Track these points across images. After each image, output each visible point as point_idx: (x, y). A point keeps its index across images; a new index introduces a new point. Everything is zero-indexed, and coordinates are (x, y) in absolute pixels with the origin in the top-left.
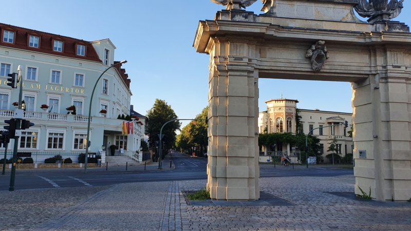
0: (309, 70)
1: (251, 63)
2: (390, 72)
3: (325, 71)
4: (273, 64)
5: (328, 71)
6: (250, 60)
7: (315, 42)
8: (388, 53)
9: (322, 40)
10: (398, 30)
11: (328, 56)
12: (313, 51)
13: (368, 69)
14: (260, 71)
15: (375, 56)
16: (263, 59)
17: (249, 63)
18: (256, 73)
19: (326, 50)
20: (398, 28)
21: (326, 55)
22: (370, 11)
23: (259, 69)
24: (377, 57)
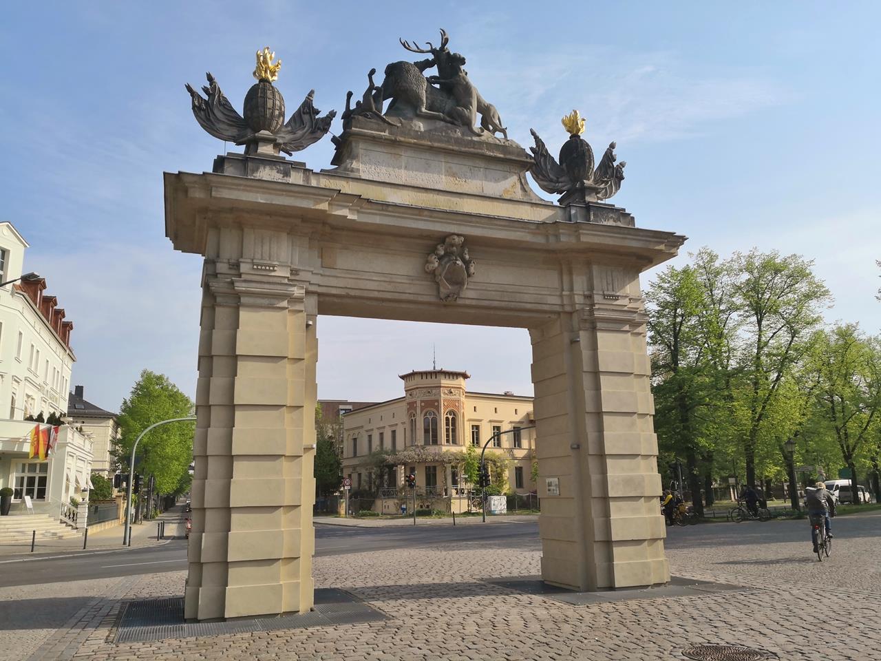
0: (433, 299)
1: (297, 278)
2: (599, 309)
3: (468, 302)
4: (351, 284)
5: (474, 302)
6: (294, 272)
7: (443, 238)
8: (595, 269)
9: (459, 235)
10: (611, 223)
11: (472, 270)
12: (441, 258)
13: (556, 300)
14: (321, 299)
15: (571, 273)
16: (328, 272)
17: (293, 278)
18: (312, 302)
19: (467, 257)
20: (612, 217)
21: (467, 268)
22: (560, 180)
23: (319, 294)
24: (574, 277)
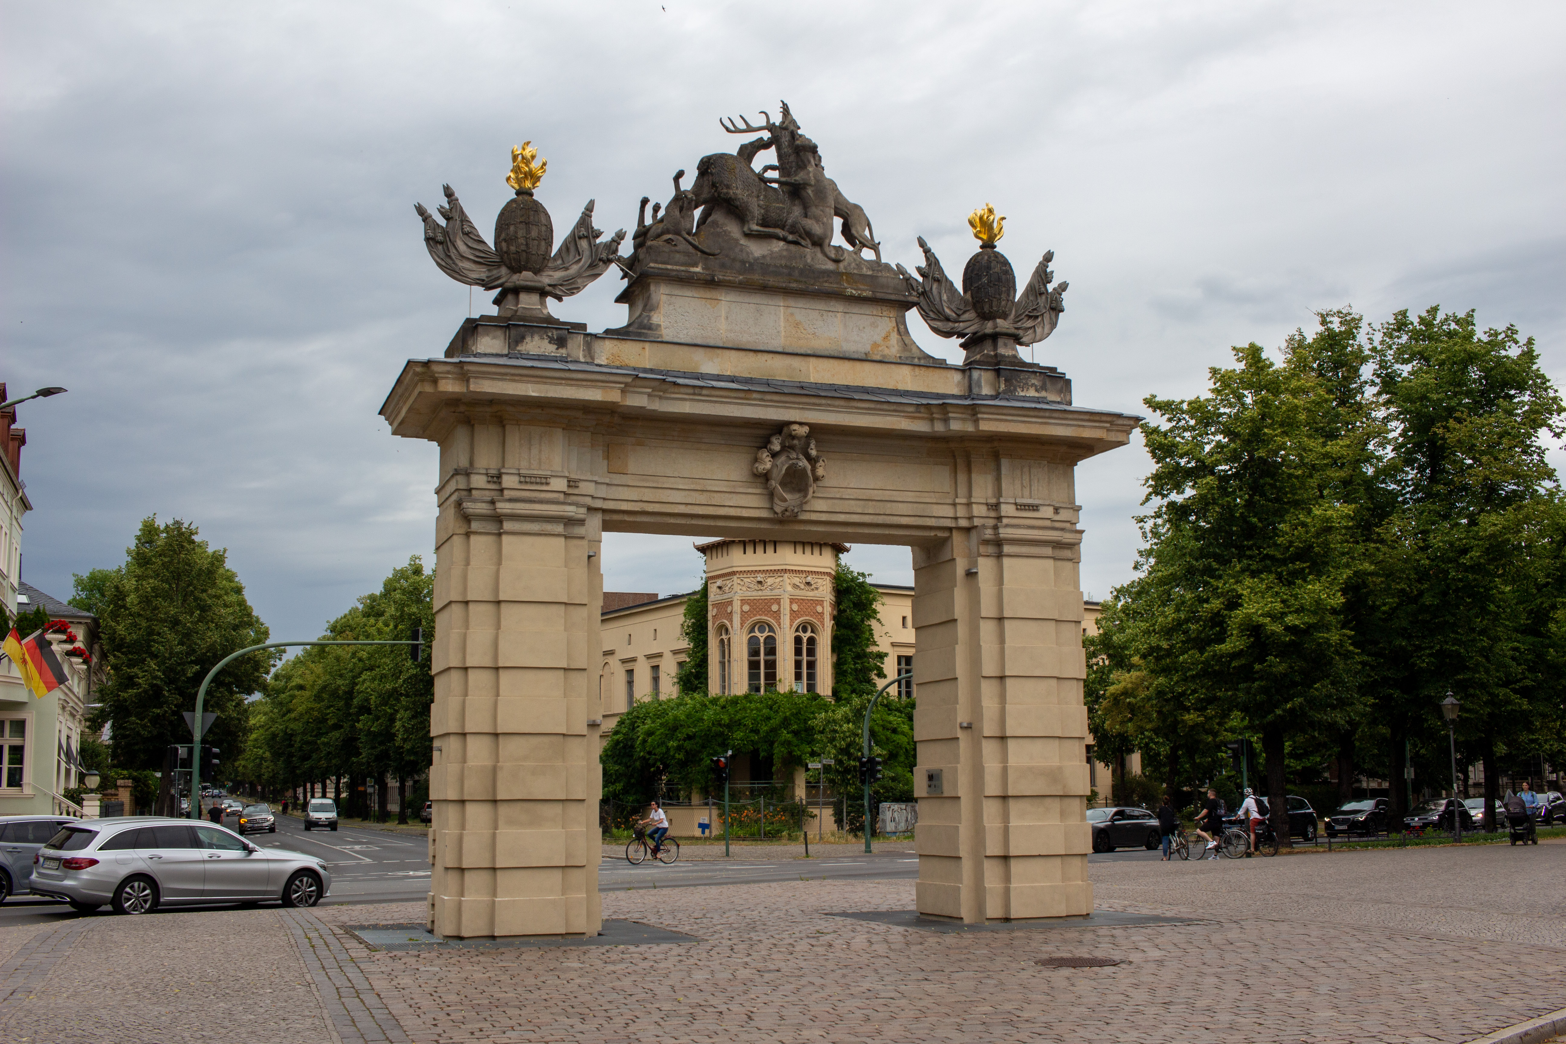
0: (764, 514)
1: (576, 491)
2: (1007, 526)
3: (814, 517)
4: (648, 495)
5: (824, 517)
6: (572, 483)
7: (780, 427)
8: (1005, 463)
9: (801, 424)
10: (1032, 393)
11: (820, 472)
12: (774, 455)
13: (948, 511)
14: (607, 518)
15: (969, 471)
16: (617, 479)
17: (571, 491)
18: (595, 521)
19: (813, 453)
20: (1033, 385)
21: (814, 470)
22: (963, 318)
23: (604, 511)
24: (974, 476)
